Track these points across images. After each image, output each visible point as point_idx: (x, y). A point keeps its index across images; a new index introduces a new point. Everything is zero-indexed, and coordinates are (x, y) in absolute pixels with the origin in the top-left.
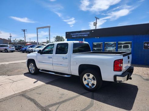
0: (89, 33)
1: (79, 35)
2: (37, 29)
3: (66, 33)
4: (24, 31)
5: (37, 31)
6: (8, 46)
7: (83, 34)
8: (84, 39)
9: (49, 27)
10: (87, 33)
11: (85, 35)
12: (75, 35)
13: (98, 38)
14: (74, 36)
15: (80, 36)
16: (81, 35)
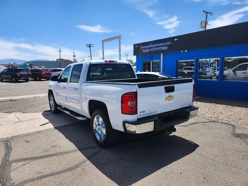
0: (169, 43)
1: (154, 47)
2: (103, 41)
4: (90, 47)
5: (103, 45)
6: (61, 70)
7: (160, 46)
8: (162, 54)
9: (119, 37)
10: (167, 43)
11: (164, 48)
12: (147, 49)
13: (186, 51)
14: (147, 51)
15: (156, 49)
16: (157, 47)
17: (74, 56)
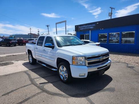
1: (86, 27)
2: (56, 24)
3: (76, 26)
4: (48, 27)
5: (56, 26)
8: (90, 31)
9: (65, 21)
10: (93, 25)
11: (91, 28)
13: (103, 29)
14: (82, 29)
16: (88, 27)
17: (38, 32)
